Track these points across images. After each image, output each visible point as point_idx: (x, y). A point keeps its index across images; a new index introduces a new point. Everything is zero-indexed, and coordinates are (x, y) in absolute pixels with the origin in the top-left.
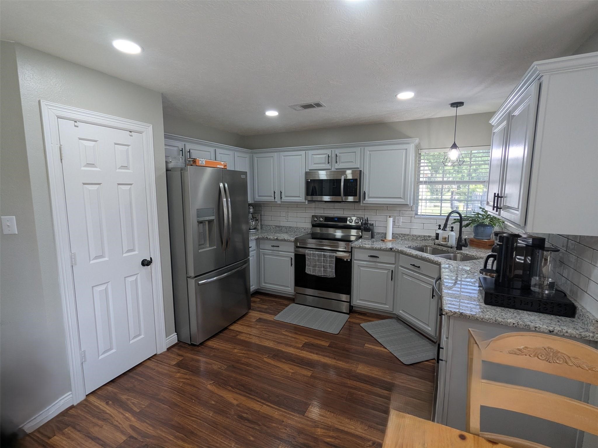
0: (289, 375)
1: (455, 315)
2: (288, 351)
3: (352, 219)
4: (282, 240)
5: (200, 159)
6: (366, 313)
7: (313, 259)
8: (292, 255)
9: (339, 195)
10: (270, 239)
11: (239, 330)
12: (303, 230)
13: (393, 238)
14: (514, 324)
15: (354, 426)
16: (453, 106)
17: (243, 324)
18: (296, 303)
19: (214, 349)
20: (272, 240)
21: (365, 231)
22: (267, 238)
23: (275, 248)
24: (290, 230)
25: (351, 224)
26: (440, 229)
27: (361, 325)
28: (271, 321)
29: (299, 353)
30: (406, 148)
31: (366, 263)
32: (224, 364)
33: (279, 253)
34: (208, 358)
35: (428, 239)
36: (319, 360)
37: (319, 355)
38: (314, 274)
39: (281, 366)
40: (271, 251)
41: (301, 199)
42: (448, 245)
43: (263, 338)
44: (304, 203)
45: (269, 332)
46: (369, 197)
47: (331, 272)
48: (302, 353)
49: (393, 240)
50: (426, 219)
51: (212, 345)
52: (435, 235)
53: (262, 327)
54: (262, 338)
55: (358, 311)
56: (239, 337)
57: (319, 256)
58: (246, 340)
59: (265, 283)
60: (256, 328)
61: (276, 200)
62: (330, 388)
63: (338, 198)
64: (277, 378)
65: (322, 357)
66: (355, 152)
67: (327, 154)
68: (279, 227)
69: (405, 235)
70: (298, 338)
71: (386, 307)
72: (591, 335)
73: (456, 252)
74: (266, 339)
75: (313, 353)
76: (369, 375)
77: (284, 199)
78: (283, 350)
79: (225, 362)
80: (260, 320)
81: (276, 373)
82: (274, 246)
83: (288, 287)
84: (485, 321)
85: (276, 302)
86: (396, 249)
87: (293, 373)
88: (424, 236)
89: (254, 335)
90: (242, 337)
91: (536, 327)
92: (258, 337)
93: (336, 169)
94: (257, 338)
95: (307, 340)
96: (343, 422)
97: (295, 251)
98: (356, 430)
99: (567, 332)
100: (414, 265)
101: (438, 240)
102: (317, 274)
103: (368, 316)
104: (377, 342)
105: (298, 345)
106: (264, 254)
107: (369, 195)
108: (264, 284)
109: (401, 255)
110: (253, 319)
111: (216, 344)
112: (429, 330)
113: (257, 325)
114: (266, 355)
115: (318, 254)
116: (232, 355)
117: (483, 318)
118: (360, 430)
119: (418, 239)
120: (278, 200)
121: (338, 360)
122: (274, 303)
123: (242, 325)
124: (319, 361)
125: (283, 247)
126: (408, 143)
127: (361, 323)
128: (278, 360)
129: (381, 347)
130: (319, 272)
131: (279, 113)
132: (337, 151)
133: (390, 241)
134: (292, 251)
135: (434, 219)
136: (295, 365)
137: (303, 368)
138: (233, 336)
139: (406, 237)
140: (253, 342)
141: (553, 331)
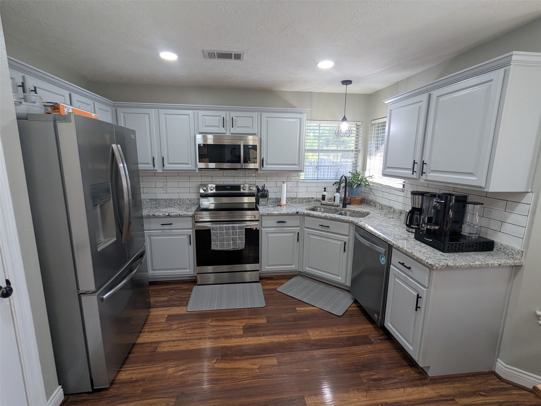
0: (257, 372)
1: (443, 268)
2: (233, 344)
3: (246, 186)
4: (176, 216)
5: (65, 105)
6: (272, 277)
7: (220, 233)
8: (191, 232)
9: (239, 162)
10: (158, 217)
11: (154, 340)
12: (188, 202)
13: (287, 202)
14: (480, 265)
15: (356, 398)
16: (343, 83)
17: (152, 330)
18: (198, 285)
19: (136, 381)
20: (161, 217)
21: (262, 198)
22: (154, 215)
23: (165, 227)
24: (171, 202)
25: (244, 191)
26: (326, 191)
27: (278, 289)
28: (185, 315)
29: (246, 342)
30: (300, 117)
31: (274, 229)
32: (169, 397)
33: (172, 232)
34: (138, 399)
35: (312, 200)
36: (271, 341)
37: (267, 335)
38: (222, 249)
39: (241, 366)
40: (160, 231)
41: (191, 166)
42: (334, 204)
43: (193, 339)
44: (194, 171)
45: (194, 329)
46: (267, 164)
47: (240, 244)
48: (250, 341)
49: (287, 204)
50: (310, 183)
51: (129, 377)
52: (321, 197)
53: (181, 325)
54: (191, 339)
55: (264, 277)
56: (159, 350)
57: (227, 229)
58: (173, 350)
59: (153, 270)
60: (174, 330)
61: (156, 168)
62: (306, 368)
63: (238, 165)
64: (247, 383)
65: (271, 337)
66: (252, 117)
67: (221, 116)
68: (156, 200)
69: (293, 198)
70: (231, 324)
71: (293, 267)
72: (519, 261)
73: (344, 210)
74: (198, 339)
75: (260, 336)
76: (323, 338)
77: (167, 166)
78: (228, 345)
79: (167, 393)
80: (170, 318)
81: (241, 377)
82: (164, 224)
83: (186, 269)
84: (463, 267)
85: (173, 290)
86: (301, 212)
87: (258, 368)
88: (308, 198)
89: (178, 340)
90: (165, 348)
91: (492, 264)
92: (185, 340)
93: (232, 134)
94: (185, 342)
95: (242, 323)
96: (345, 399)
97: (193, 225)
98: (361, 400)
99: (508, 263)
100: (322, 225)
101: (325, 200)
102: (225, 248)
103: (275, 279)
104: (305, 303)
105: (238, 333)
106: (150, 236)
107: (267, 162)
108: (152, 272)
109: (305, 217)
110: (160, 320)
111: (134, 374)
112: (339, 279)
113: (173, 325)
114: (213, 360)
115: (226, 227)
116: (169, 379)
117: (462, 265)
118: (363, 399)
119: (304, 201)
120: (158, 168)
121: (287, 334)
122: (172, 291)
123: (151, 332)
124: (273, 342)
125: (177, 224)
126: (301, 113)
127: (277, 288)
128: (232, 360)
129: (310, 307)
130: (228, 246)
131: (179, 57)
132: (233, 114)
133: (285, 205)
134: (190, 228)
135: (315, 183)
136: (254, 358)
137: (264, 357)
138: (152, 352)
139: (294, 201)
140: (184, 349)
141: (501, 265)
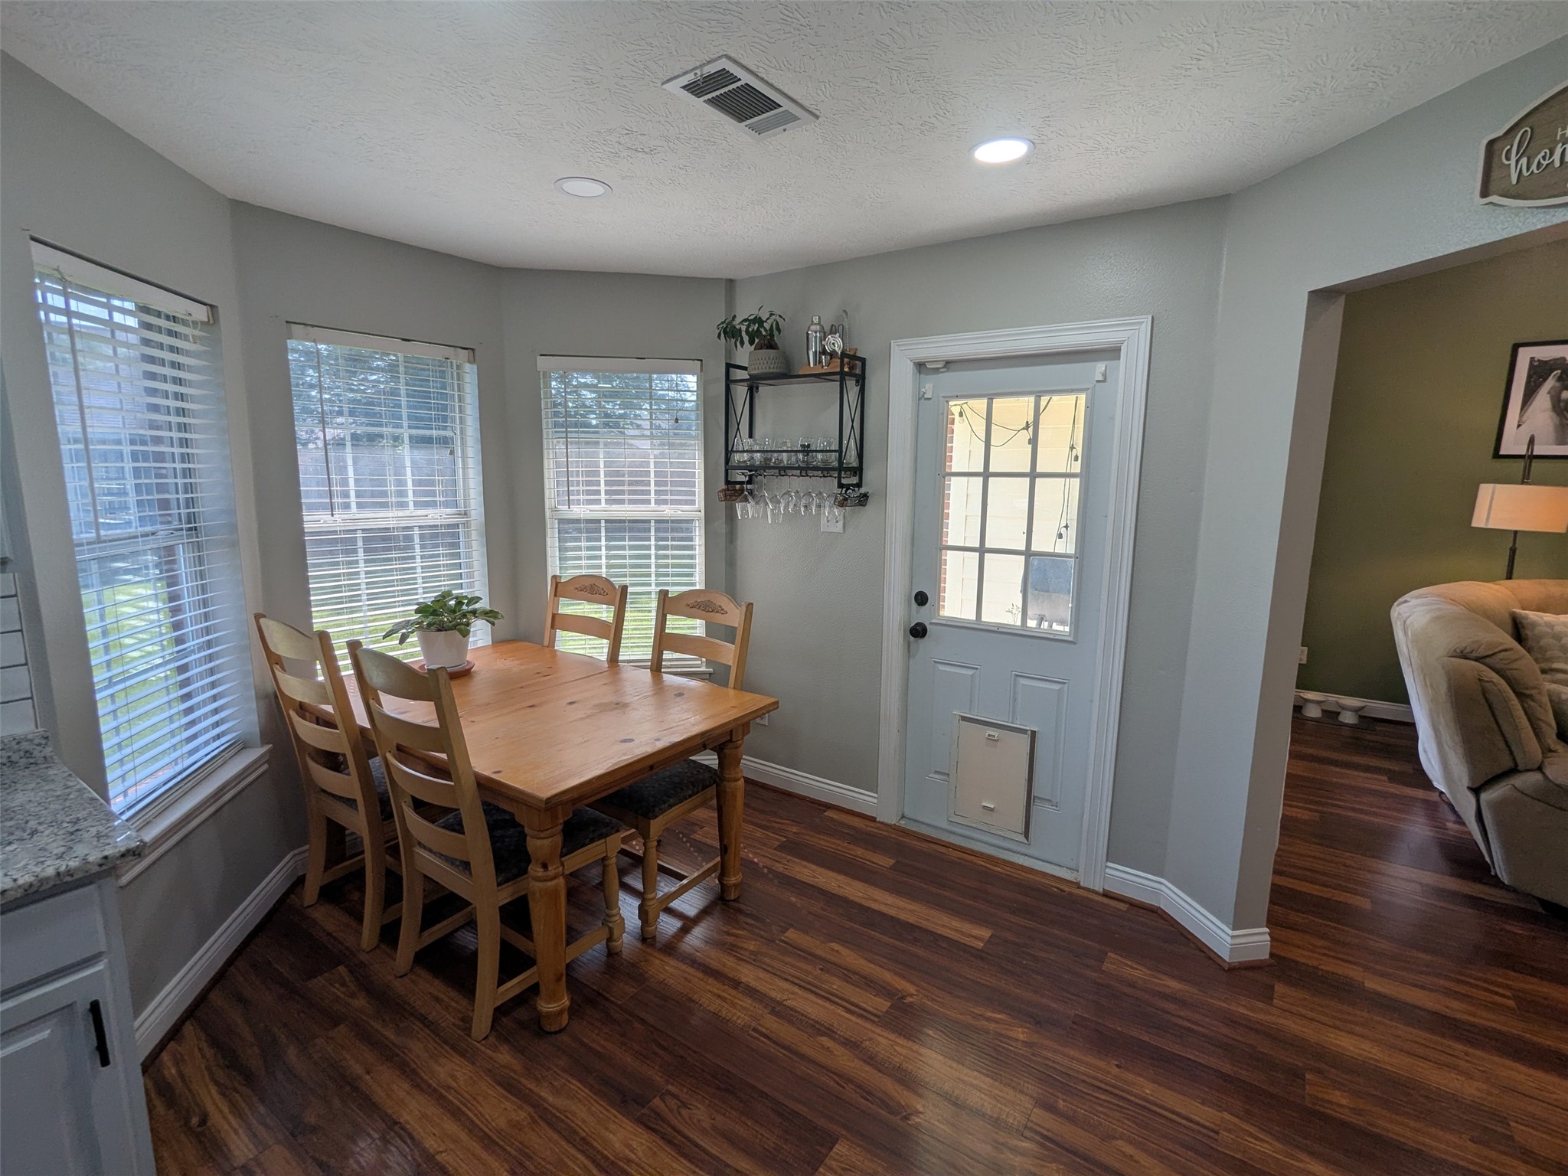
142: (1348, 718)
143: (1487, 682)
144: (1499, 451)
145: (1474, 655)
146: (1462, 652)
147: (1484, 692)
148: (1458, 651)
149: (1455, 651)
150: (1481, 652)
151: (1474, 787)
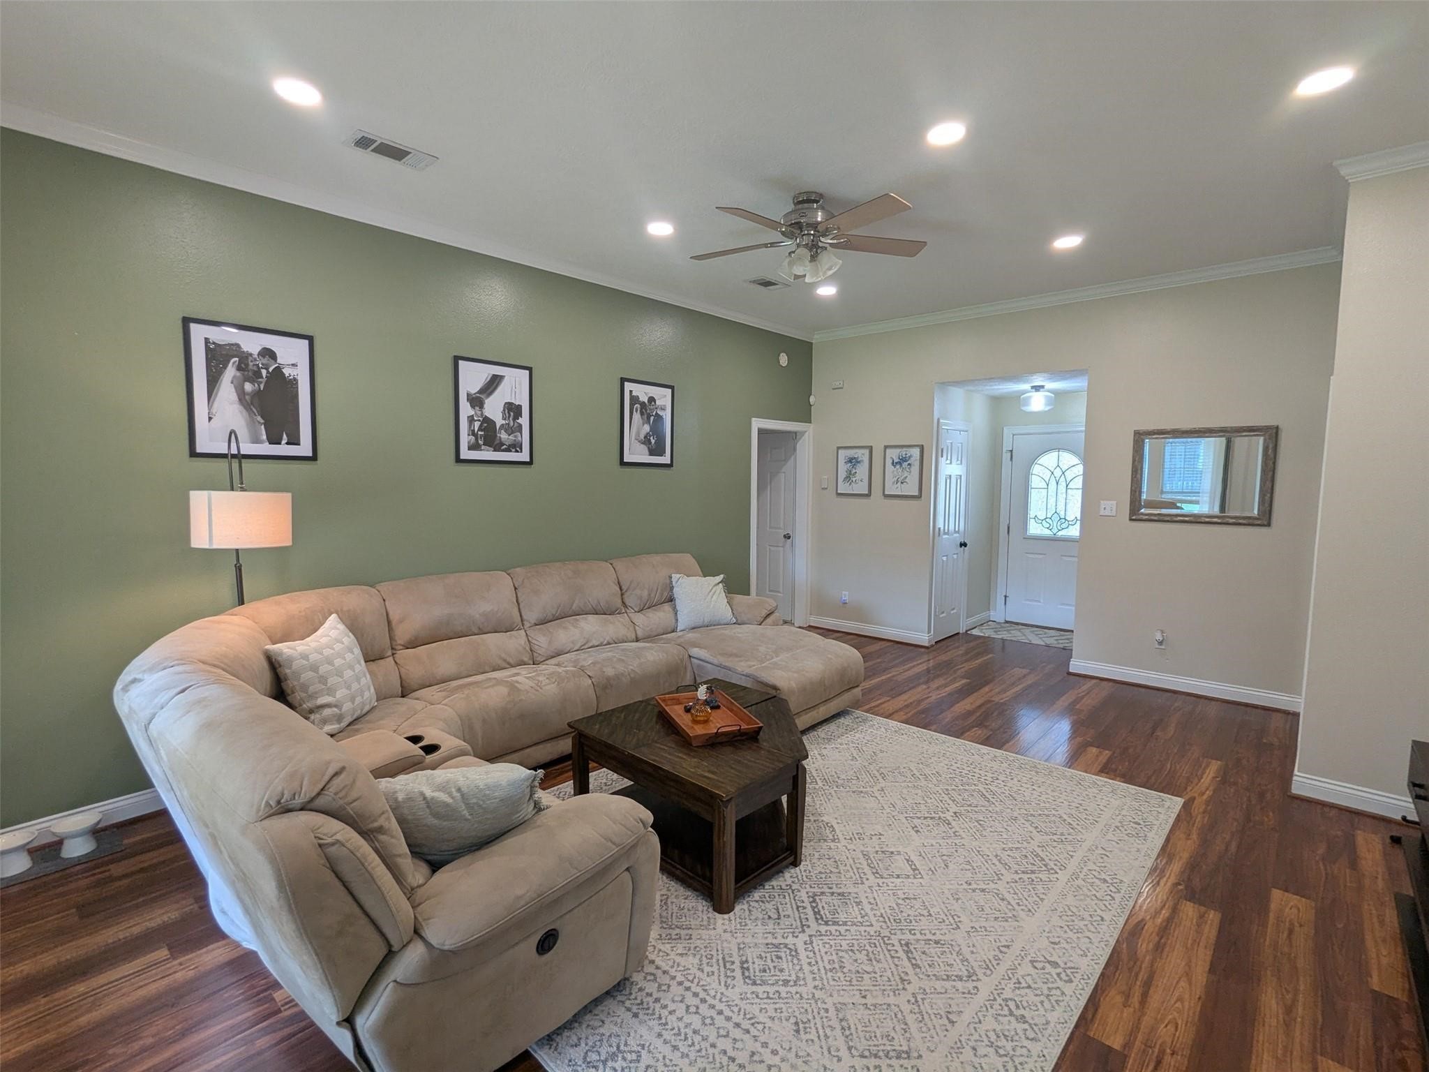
142: (77, 849)
143: (333, 844)
144: (195, 448)
145: (298, 801)
146: (279, 802)
147: (333, 866)
148: (273, 803)
149: (268, 804)
150: (307, 792)
151: (345, 1017)
